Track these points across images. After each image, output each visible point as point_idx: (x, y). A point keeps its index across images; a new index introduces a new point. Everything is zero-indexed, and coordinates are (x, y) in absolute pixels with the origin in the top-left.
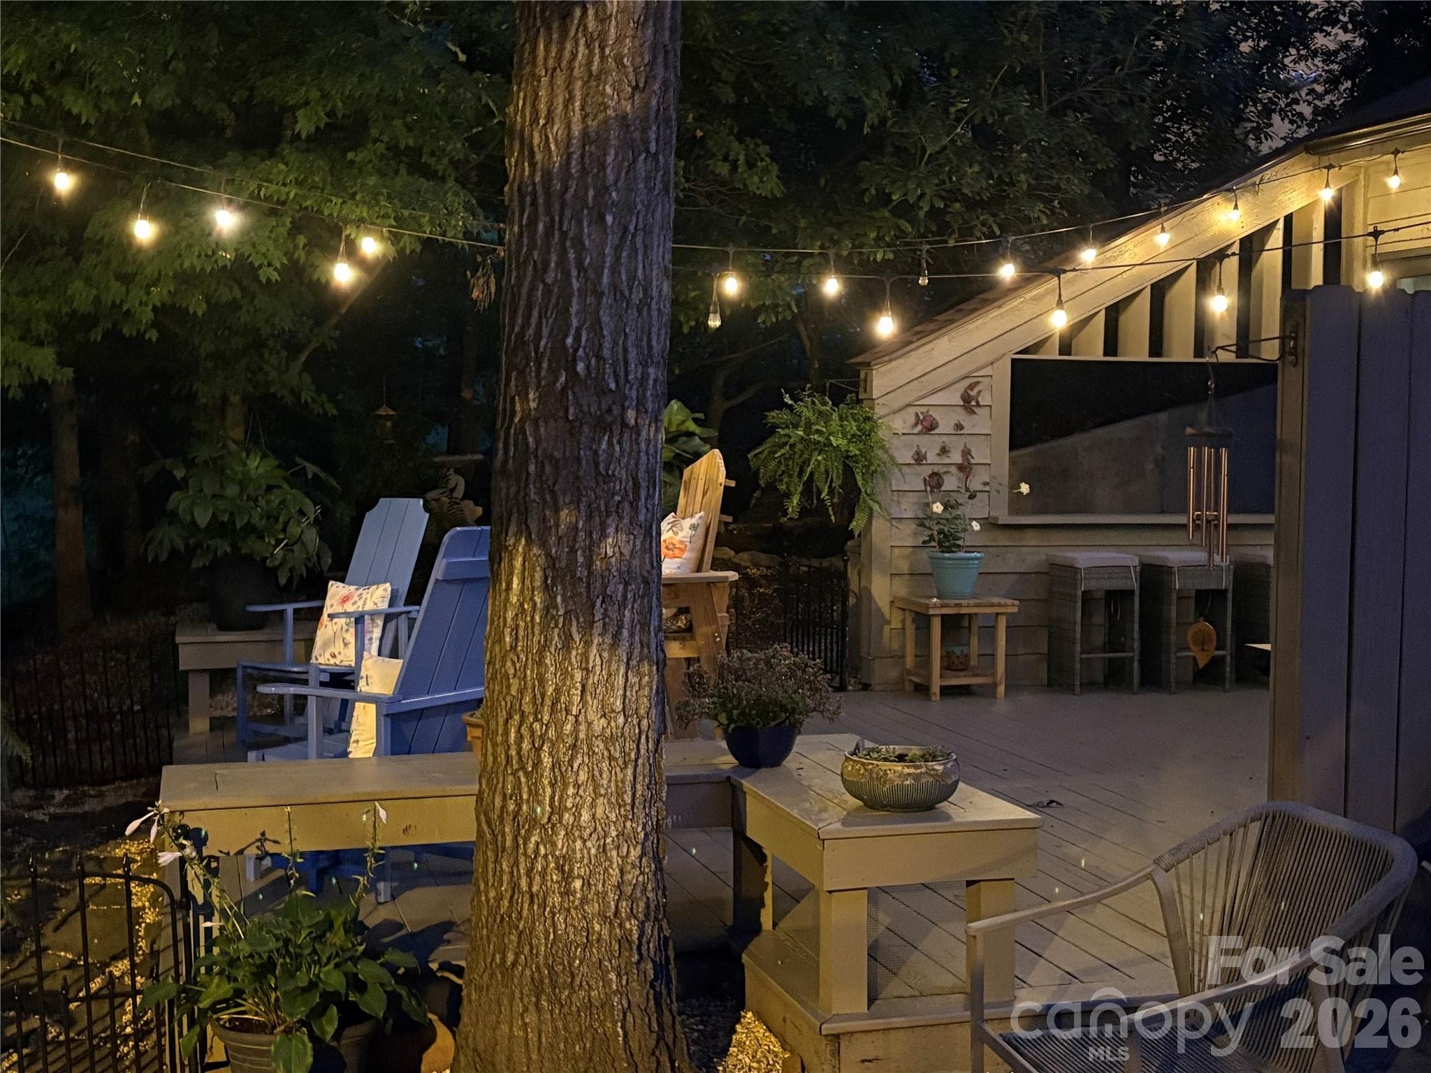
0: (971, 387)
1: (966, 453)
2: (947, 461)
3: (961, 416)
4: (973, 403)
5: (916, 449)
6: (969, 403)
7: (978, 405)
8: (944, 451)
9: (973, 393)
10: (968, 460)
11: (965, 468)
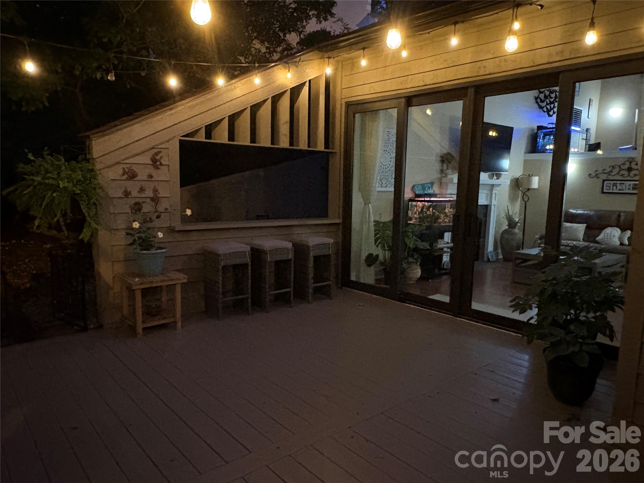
0: (157, 154)
1: (155, 191)
2: (143, 196)
3: (151, 170)
4: (158, 163)
5: (124, 189)
6: (155, 163)
7: (161, 164)
8: (142, 190)
9: (157, 158)
10: (156, 195)
11: (155, 200)
